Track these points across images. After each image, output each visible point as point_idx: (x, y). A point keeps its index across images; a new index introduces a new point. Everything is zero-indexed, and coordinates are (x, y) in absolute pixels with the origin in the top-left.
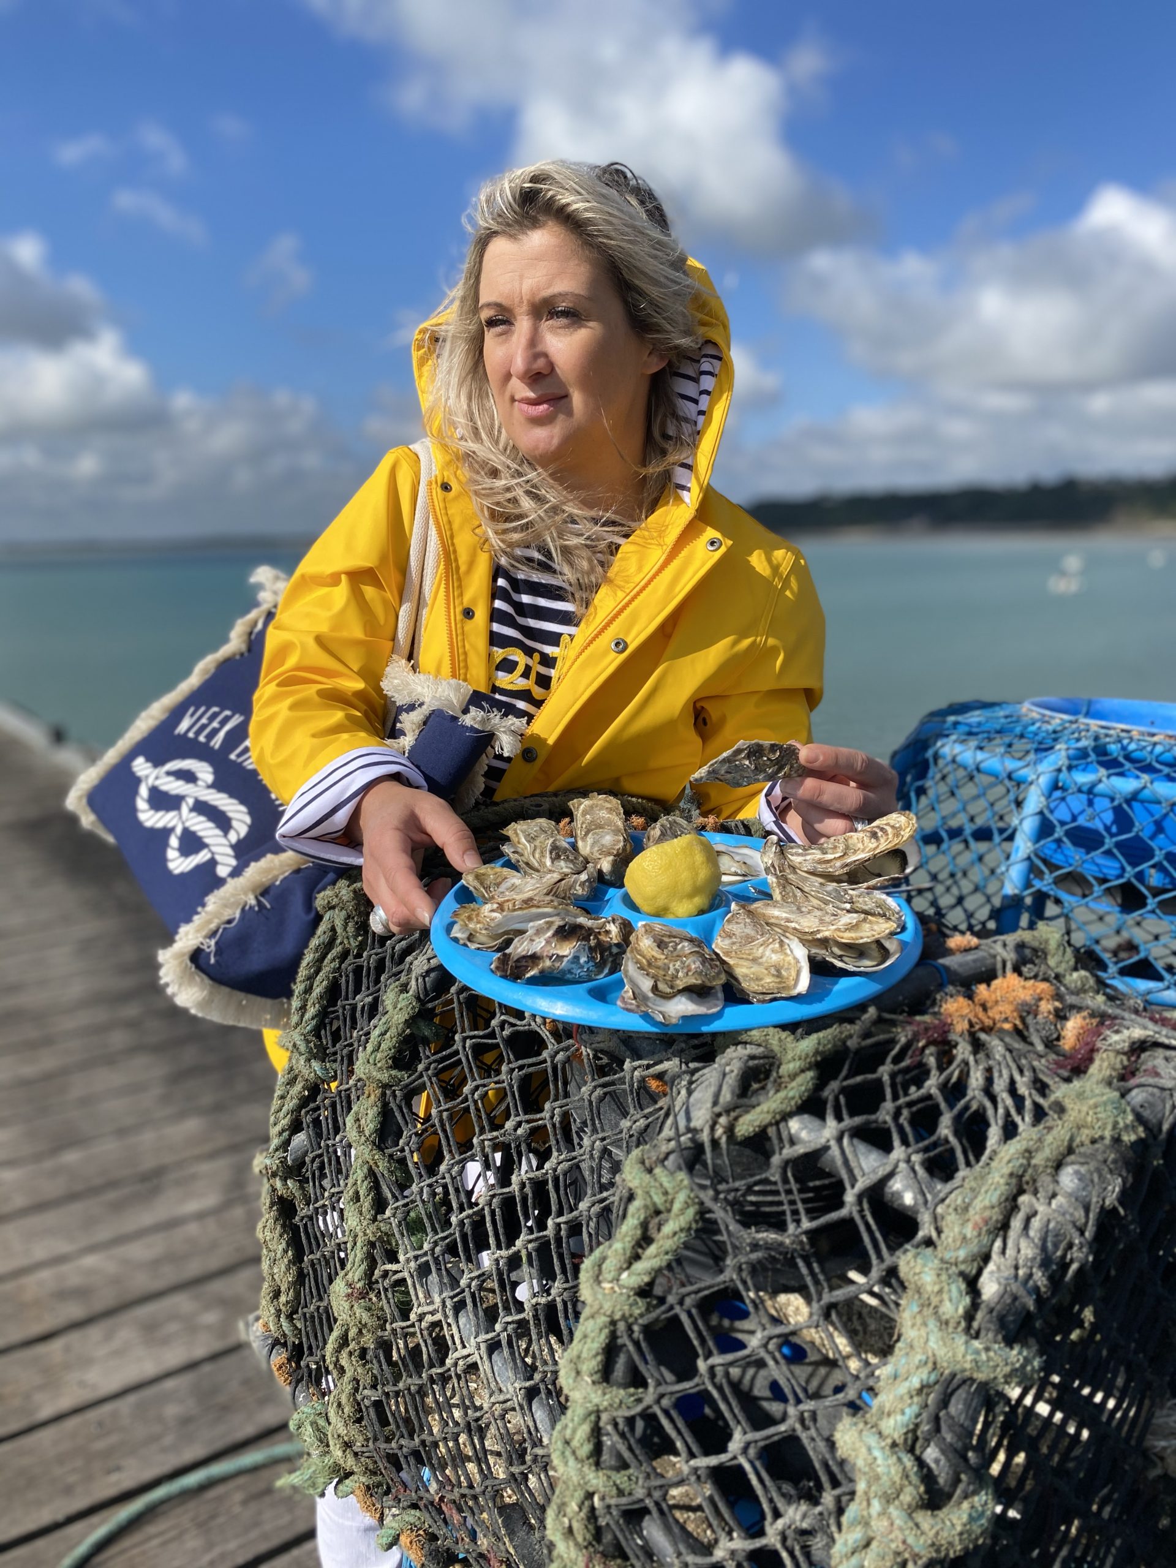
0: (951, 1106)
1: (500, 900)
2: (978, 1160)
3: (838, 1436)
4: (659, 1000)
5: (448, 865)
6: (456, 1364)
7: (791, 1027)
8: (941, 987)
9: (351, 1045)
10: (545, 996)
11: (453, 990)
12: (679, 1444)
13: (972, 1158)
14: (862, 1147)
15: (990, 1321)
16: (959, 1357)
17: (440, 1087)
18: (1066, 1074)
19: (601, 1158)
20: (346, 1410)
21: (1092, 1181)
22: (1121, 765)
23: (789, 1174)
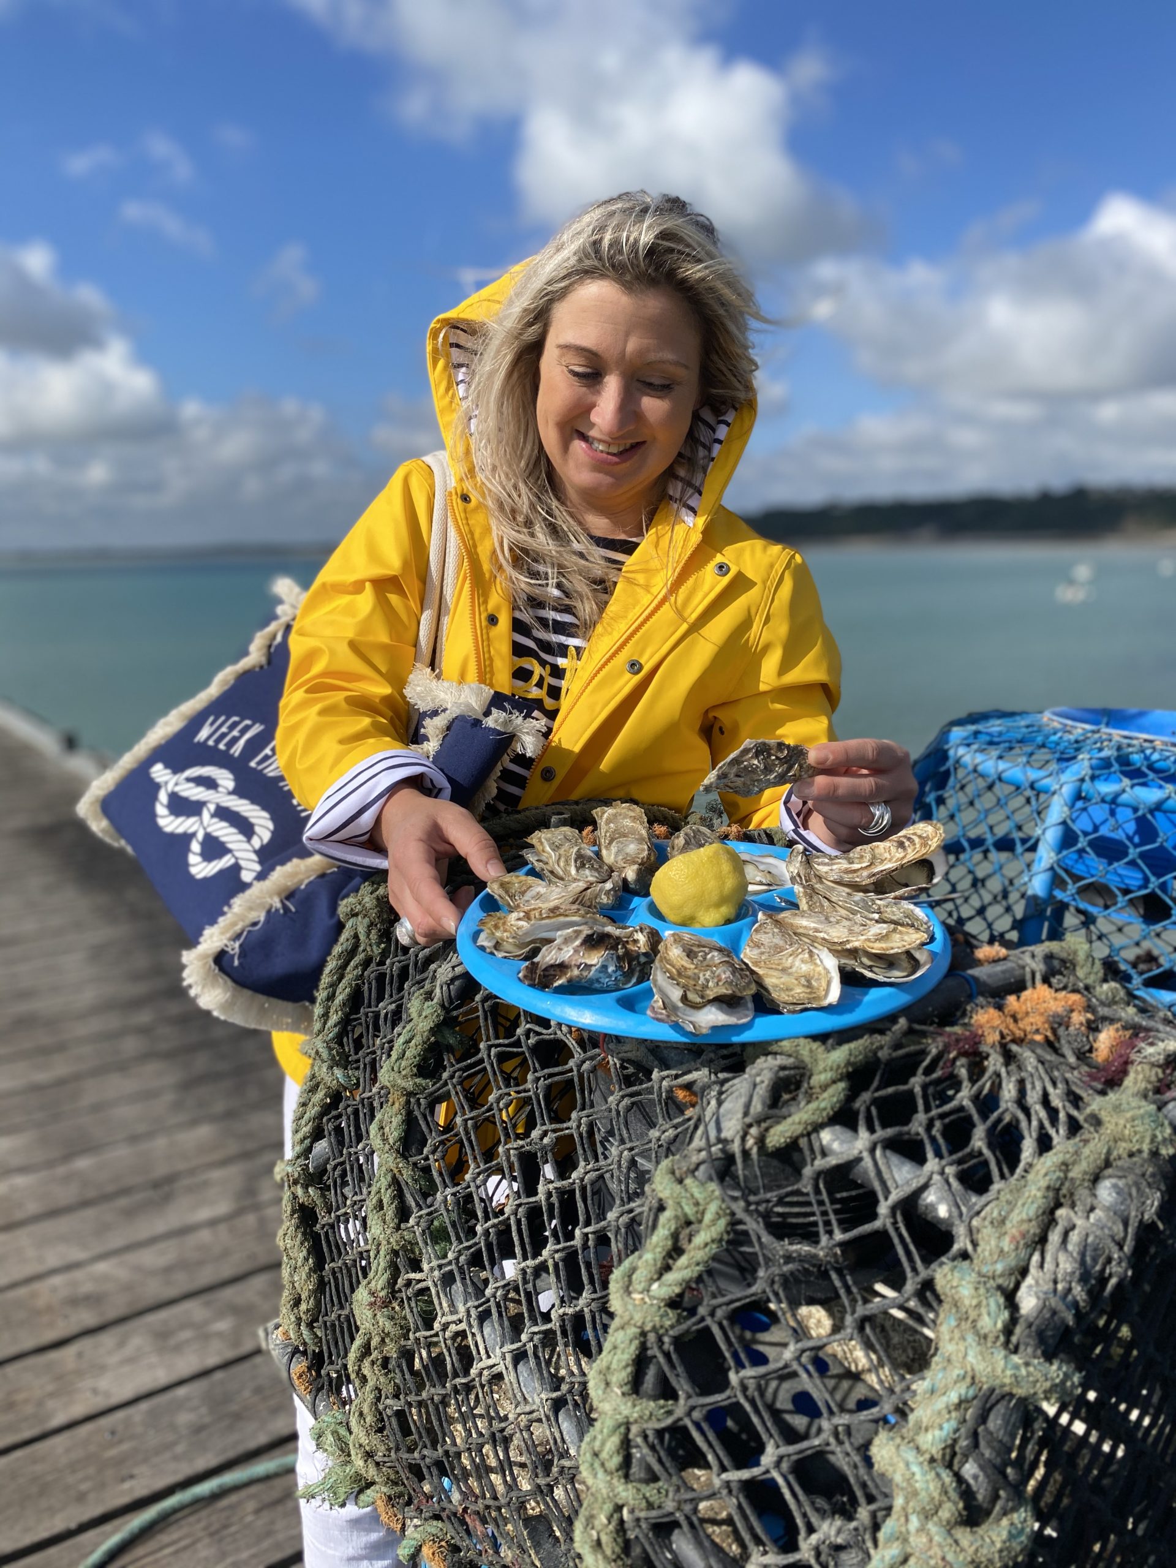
0: (984, 1117)
1: (526, 908)
2: (1012, 1172)
3: (875, 1451)
4: (689, 1011)
5: (470, 872)
6: (480, 1374)
7: (822, 1038)
8: (970, 998)
9: (374, 1052)
10: (573, 1005)
11: (478, 998)
12: (710, 1457)
13: (1006, 1170)
14: (895, 1159)
15: (1029, 1336)
16: (999, 1371)
17: (466, 1097)
18: (1099, 1086)
19: (629, 1169)
20: (369, 1419)
21: (1130, 1195)
22: (1145, 775)
23: (821, 1186)
